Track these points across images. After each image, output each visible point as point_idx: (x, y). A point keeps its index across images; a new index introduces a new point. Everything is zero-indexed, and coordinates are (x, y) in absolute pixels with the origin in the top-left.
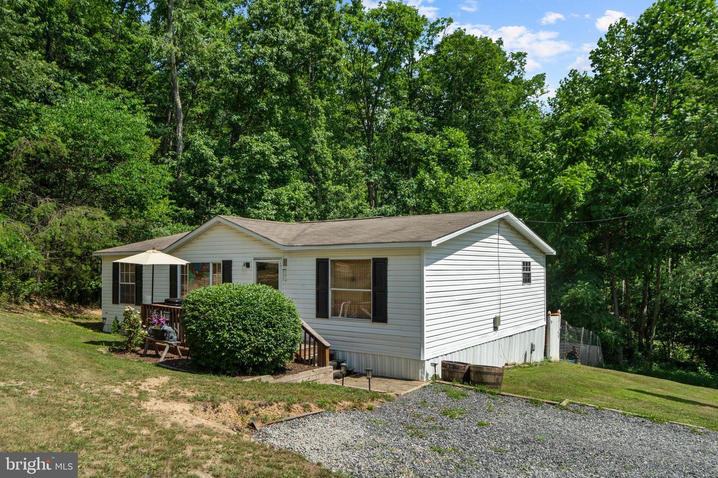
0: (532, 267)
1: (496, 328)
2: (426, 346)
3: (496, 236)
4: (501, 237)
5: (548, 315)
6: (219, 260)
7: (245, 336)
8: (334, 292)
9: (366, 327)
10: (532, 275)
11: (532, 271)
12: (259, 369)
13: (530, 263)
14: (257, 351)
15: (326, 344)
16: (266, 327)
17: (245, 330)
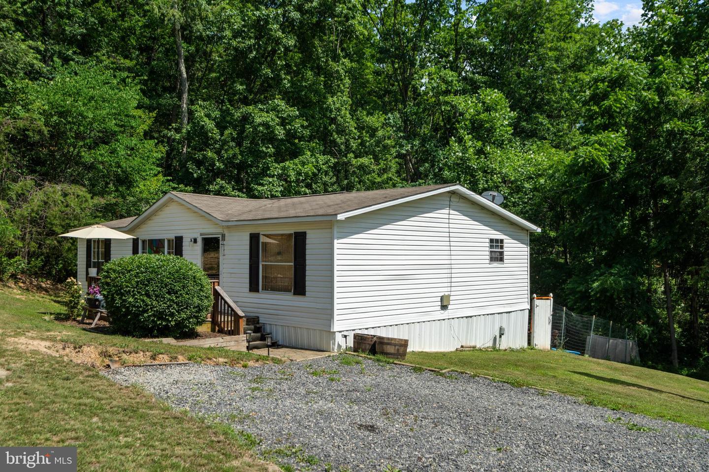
0: (505, 245)
1: (444, 307)
2: (336, 317)
3: (446, 211)
4: (452, 212)
5: (532, 299)
6: (172, 236)
7: (148, 301)
8: (265, 267)
9: (287, 299)
10: (505, 253)
11: (505, 249)
12: (164, 332)
13: (502, 241)
14: (160, 315)
15: (241, 313)
16: (169, 293)
17: (148, 295)
